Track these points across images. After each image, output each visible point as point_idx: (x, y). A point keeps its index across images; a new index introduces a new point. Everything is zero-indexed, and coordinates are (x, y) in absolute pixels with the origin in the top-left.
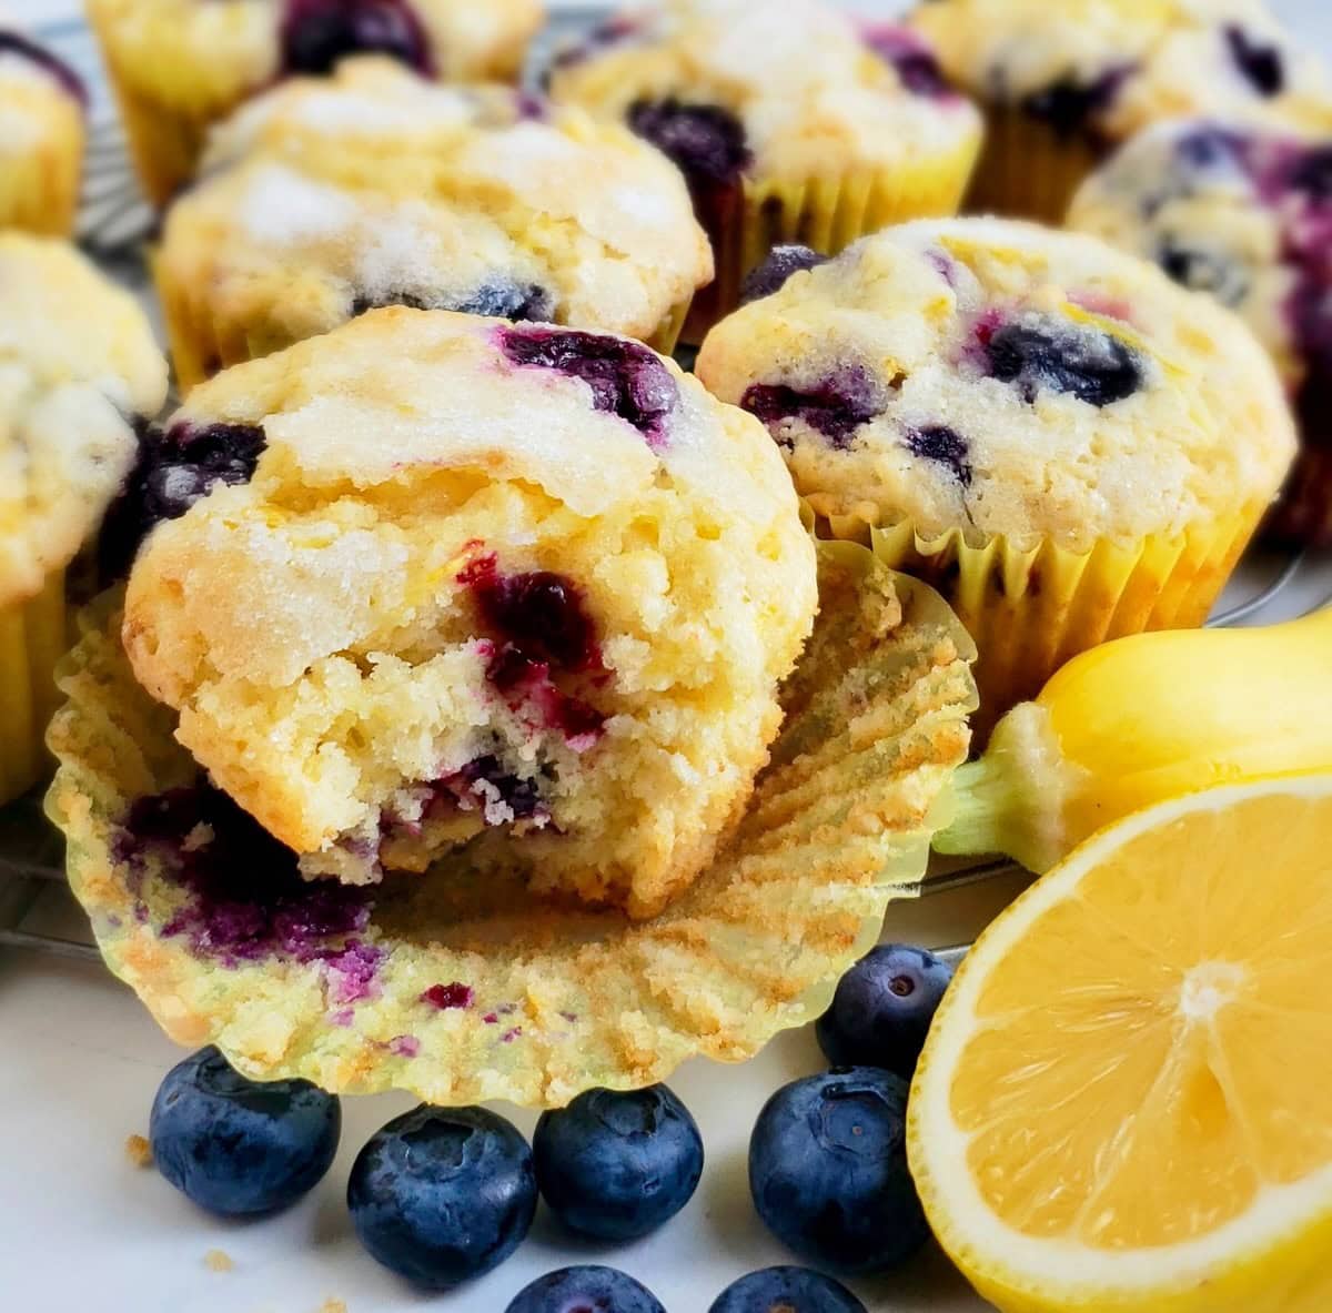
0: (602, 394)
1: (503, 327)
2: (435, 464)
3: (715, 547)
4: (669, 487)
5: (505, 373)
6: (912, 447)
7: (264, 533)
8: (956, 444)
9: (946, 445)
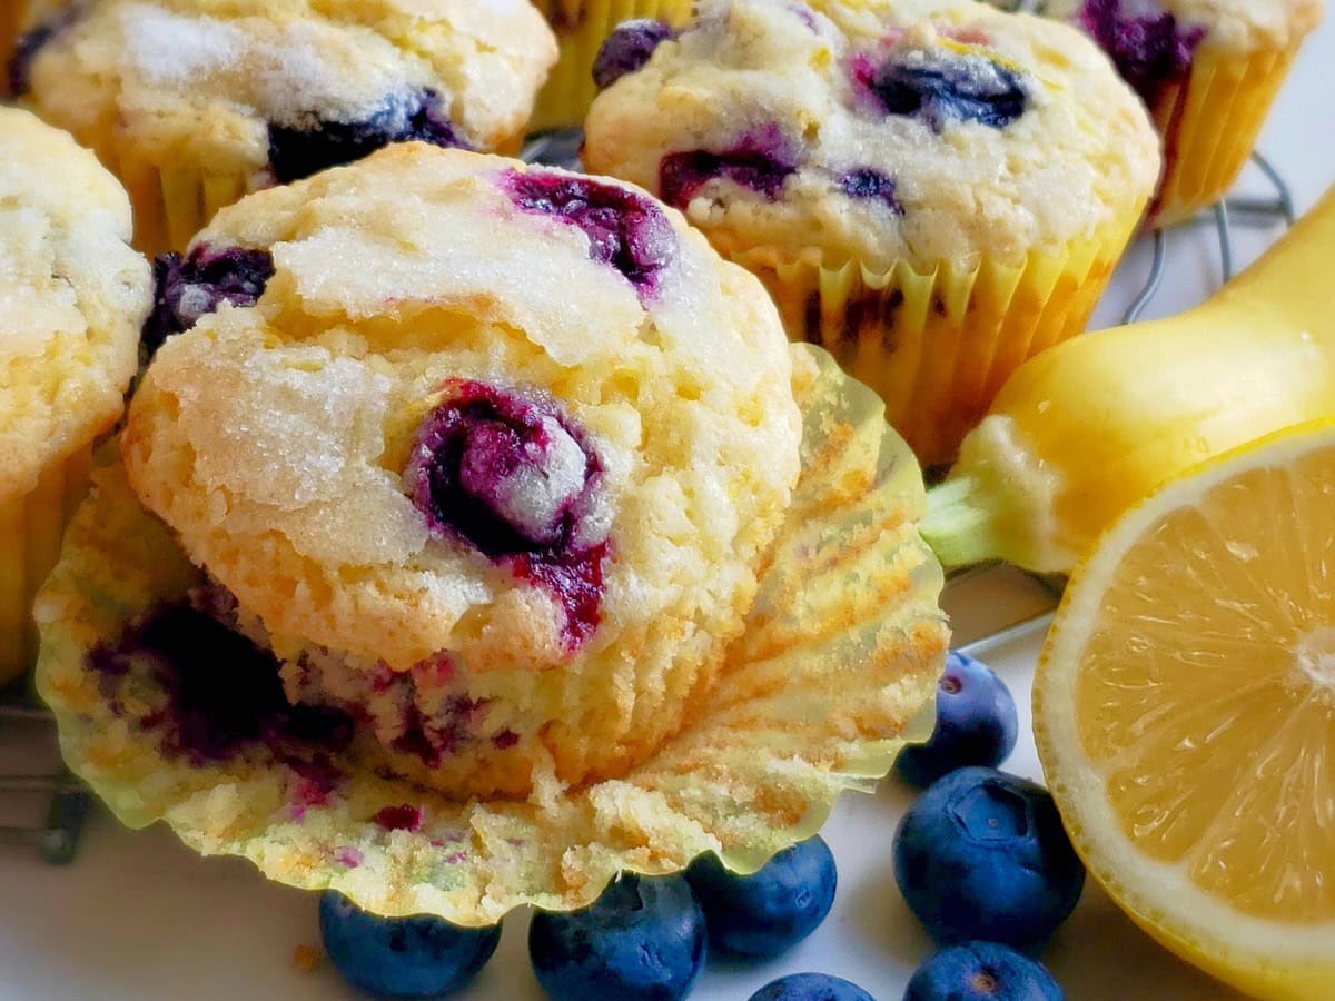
0: (600, 243)
1: (515, 168)
2: (426, 302)
3: (694, 407)
4: (654, 343)
5: (507, 217)
6: (845, 191)
7: (260, 353)
8: (885, 181)
9: (877, 183)
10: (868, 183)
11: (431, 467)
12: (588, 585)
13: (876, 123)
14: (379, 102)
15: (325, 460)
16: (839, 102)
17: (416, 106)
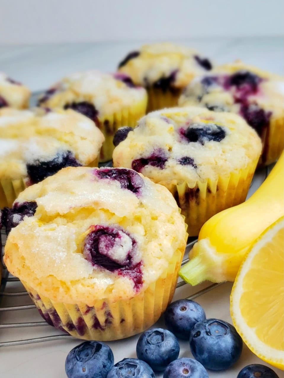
0: (123, 184)
1: (96, 169)
2: (80, 206)
3: (157, 222)
4: (143, 207)
5: (98, 181)
6: (181, 164)
7: (38, 228)
8: (191, 160)
9: (189, 161)
10: (186, 161)
11: (90, 250)
12: (138, 274)
13: (187, 145)
14: (55, 155)
15: (61, 254)
16: (177, 141)
17: (65, 156)
